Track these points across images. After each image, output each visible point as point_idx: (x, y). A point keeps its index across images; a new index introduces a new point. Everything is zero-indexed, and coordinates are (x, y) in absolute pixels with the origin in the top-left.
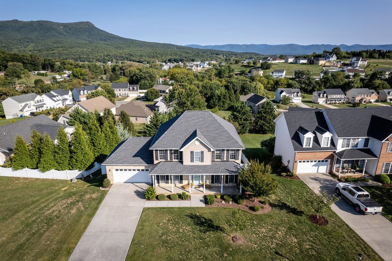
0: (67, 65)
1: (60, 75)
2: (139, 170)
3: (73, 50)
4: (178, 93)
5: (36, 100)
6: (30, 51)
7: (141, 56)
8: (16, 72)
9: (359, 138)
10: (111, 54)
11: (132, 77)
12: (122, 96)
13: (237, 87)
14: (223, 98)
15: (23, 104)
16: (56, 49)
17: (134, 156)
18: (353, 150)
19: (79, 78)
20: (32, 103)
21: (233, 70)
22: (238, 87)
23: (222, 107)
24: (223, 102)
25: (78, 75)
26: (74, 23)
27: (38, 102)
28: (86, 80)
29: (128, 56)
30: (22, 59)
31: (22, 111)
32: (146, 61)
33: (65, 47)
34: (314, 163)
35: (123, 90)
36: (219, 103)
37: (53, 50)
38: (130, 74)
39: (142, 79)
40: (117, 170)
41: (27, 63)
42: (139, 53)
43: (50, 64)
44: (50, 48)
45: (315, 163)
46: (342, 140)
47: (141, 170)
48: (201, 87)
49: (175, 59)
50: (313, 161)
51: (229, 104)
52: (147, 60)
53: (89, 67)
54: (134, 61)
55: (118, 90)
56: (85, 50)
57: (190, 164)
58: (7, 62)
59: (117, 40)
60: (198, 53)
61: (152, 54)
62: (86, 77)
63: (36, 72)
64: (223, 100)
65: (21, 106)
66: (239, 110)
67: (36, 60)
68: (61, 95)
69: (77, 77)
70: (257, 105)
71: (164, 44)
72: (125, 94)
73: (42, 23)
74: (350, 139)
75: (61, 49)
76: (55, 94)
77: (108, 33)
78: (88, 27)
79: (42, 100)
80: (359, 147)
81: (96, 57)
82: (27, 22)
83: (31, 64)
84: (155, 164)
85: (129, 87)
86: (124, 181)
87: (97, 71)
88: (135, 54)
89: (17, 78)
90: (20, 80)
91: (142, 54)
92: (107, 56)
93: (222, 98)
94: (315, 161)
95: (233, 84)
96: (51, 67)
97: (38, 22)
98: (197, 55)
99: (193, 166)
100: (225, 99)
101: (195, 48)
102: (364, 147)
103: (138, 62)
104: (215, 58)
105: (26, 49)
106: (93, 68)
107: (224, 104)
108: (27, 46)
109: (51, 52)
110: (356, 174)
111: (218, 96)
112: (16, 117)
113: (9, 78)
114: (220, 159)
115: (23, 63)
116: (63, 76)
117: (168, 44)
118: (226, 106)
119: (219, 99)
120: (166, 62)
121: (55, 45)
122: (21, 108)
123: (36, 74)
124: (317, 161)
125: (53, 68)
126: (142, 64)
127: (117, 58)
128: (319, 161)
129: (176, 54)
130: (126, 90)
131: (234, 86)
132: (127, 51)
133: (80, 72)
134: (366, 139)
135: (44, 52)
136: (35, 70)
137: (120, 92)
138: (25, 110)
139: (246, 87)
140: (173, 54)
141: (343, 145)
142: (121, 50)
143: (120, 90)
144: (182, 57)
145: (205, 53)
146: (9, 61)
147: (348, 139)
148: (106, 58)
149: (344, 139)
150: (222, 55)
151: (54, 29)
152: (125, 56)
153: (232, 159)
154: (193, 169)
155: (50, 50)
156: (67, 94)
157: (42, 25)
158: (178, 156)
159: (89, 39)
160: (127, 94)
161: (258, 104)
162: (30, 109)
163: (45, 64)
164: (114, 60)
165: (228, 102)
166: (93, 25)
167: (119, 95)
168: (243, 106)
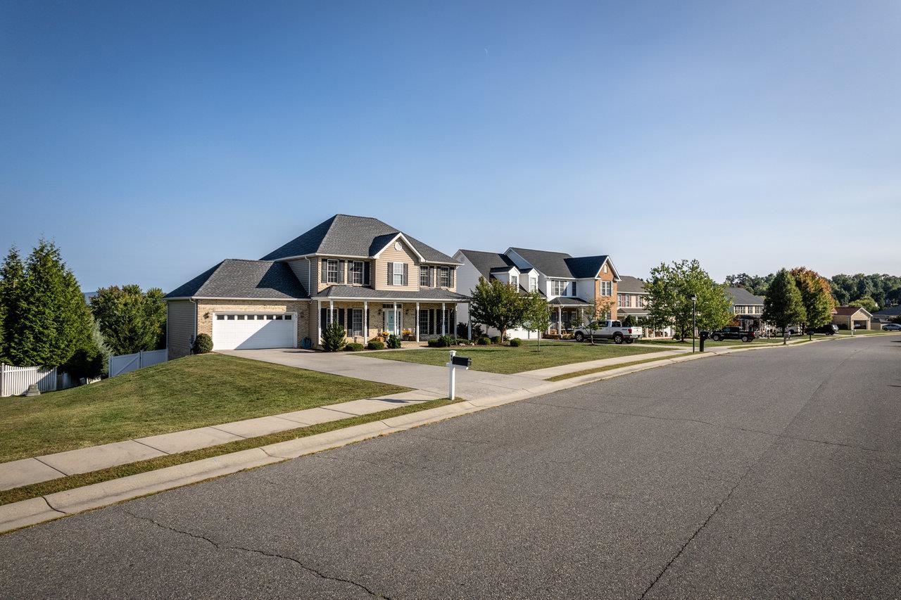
2: (270, 317)
9: (567, 281)
17: (259, 287)
18: (563, 298)
47: (275, 317)
57: (386, 290)
74: (558, 281)
80: (569, 295)
84: (319, 291)
86: (235, 347)
99: (390, 292)
102: (573, 295)
114: (427, 284)
141: (553, 291)
149: (552, 280)
153: (444, 286)
158: (361, 274)
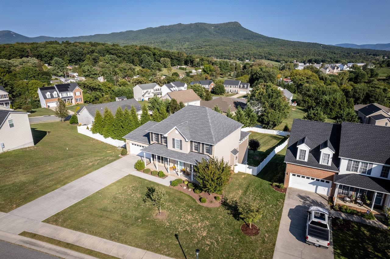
0: (204, 62)
1: (196, 70)
3: (218, 48)
4: (259, 93)
5: (155, 88)
6: (185, 49)
7: (280, 55)
8: (159, 66)
9: (373, 164)
10: (251, 52)
11: (252, 76)
12: (232, 93)
13: (359, 95)
14: (332, 104)
15: (145, 91)
16: (204, 47)
17: (144, 136)
18: (362, 176)
19: (208, 74)
20: (152, 90)
21: (377, 75)
22: (361, 95)
23: (329, 114)
24: (331, 109)
25: (208, 71)
26: (224, 24)
27: (156, 91)
28: (213, 76)
29: (266, 55)
30: (171, 56)
31: (143, 96)
32: (284, 61)
33: (212, 45)
34: (310, 181)
35: (234, 86)
36: (325, 110)
37: (201, 48)
38: (251, 72)
39: (261, 78)
40: (133, 144)
41: (174, 59)
42: (279, 52)
43: (190, 60)
44: (200, 46)
45: (313, 181)
46: (347, 161)
48: (312, 91)
49: (316, 60)
50: (310, 178)
51: (338, 112)
52: (285, 59)
53: (220, 64)
54: (272, 60)
55: (229, 86)
56: (228, 48)
57: (172, 150)
58: (161, 58)
59: (261, 39)
60: (348, 53)
61: (292, 54)
62: (214, 73)
63: (179, 66)
64: (330, 107)
65: (144, 92)
66: (311, 117)
67: (181, 56)
68: (178, 87)
69: (206, 72)
70: (367, 117)
71: (309, 43)
72: (235, 91)
73: (198, 25)
74: (359, 162)
75: (208, 47)
76: (173, 85)
77: (253, 32)
78: (235, 26)
79: (160, 89)
80: (373, 175)
81: (236, 55)
82: (187, 25)
83: (177, 60)
84: (151, 144)
85: (240, 84)
86: (137, 154)
87: (227, 68)
88: (275, 53)
89: (158, 71)
90: (160, 73)
91: (282, 53)
92: (246, 54)
93: (330, 104)
94: (313, 179)
95: (355, 91)
96: (192, 63)
97: (195, 24)
98: (346, 56)
99: (173, 151)
100: (334, 106)
101: (346, 48)
102: (381, 176)
103: (276, 61)
104: (370, 60)
105: (182, 47)
106: (223, 65)
107: (331, 111)
108: (184, 44)
109: (200, 50)
110: (362, 208)
111: (326, 101)
112: (140, 100)
113: (153, 71)
114: (197, 150)
115: (172, 58)
116: (198, 71)
117: (313, 43)
118: (334, 114)
119: (326, 105)
120: (305, 63)
121: (204, 44)
122: (143, 94)
123: (179, 68)
124: (315, 180)
125: (193, 64)
126: (280, 63)
127: (256, 56)
128: (318, 180)
129: (320, 54)
130: (237, 87)
131: (356, 92)
132: (267, 50)
133: (209, 68)
134: (384, 167)
135: (195, 50)
136: (179, 65)
137: (231, 89)
138: (145, 96)
139: (372, 95)
140: (316, 54)
141: (349, 168)
142: (262, 49)
143: (231, 87)
144: (326, 57)
145: (358, 53)
146: (162, 57)
147: (356, 162)
148: (245, 56)
149: (349, 160)
150: (382, 56)
151: (206, 29)
152: (264, 54)
153: (207, 153)
154: (172, 153)
155: (200, 48)
156: (183, 86)
157: (198, 26)
158: (165, 140)
159: (234, 38)
160: (236, 91)
161: (369, 116)
162: (149, 95)
163: (187, 60)
164: (252, 59)
165: (337, 109)
166: (240, 25)
167: (229, 91)
168: (317, 113)
